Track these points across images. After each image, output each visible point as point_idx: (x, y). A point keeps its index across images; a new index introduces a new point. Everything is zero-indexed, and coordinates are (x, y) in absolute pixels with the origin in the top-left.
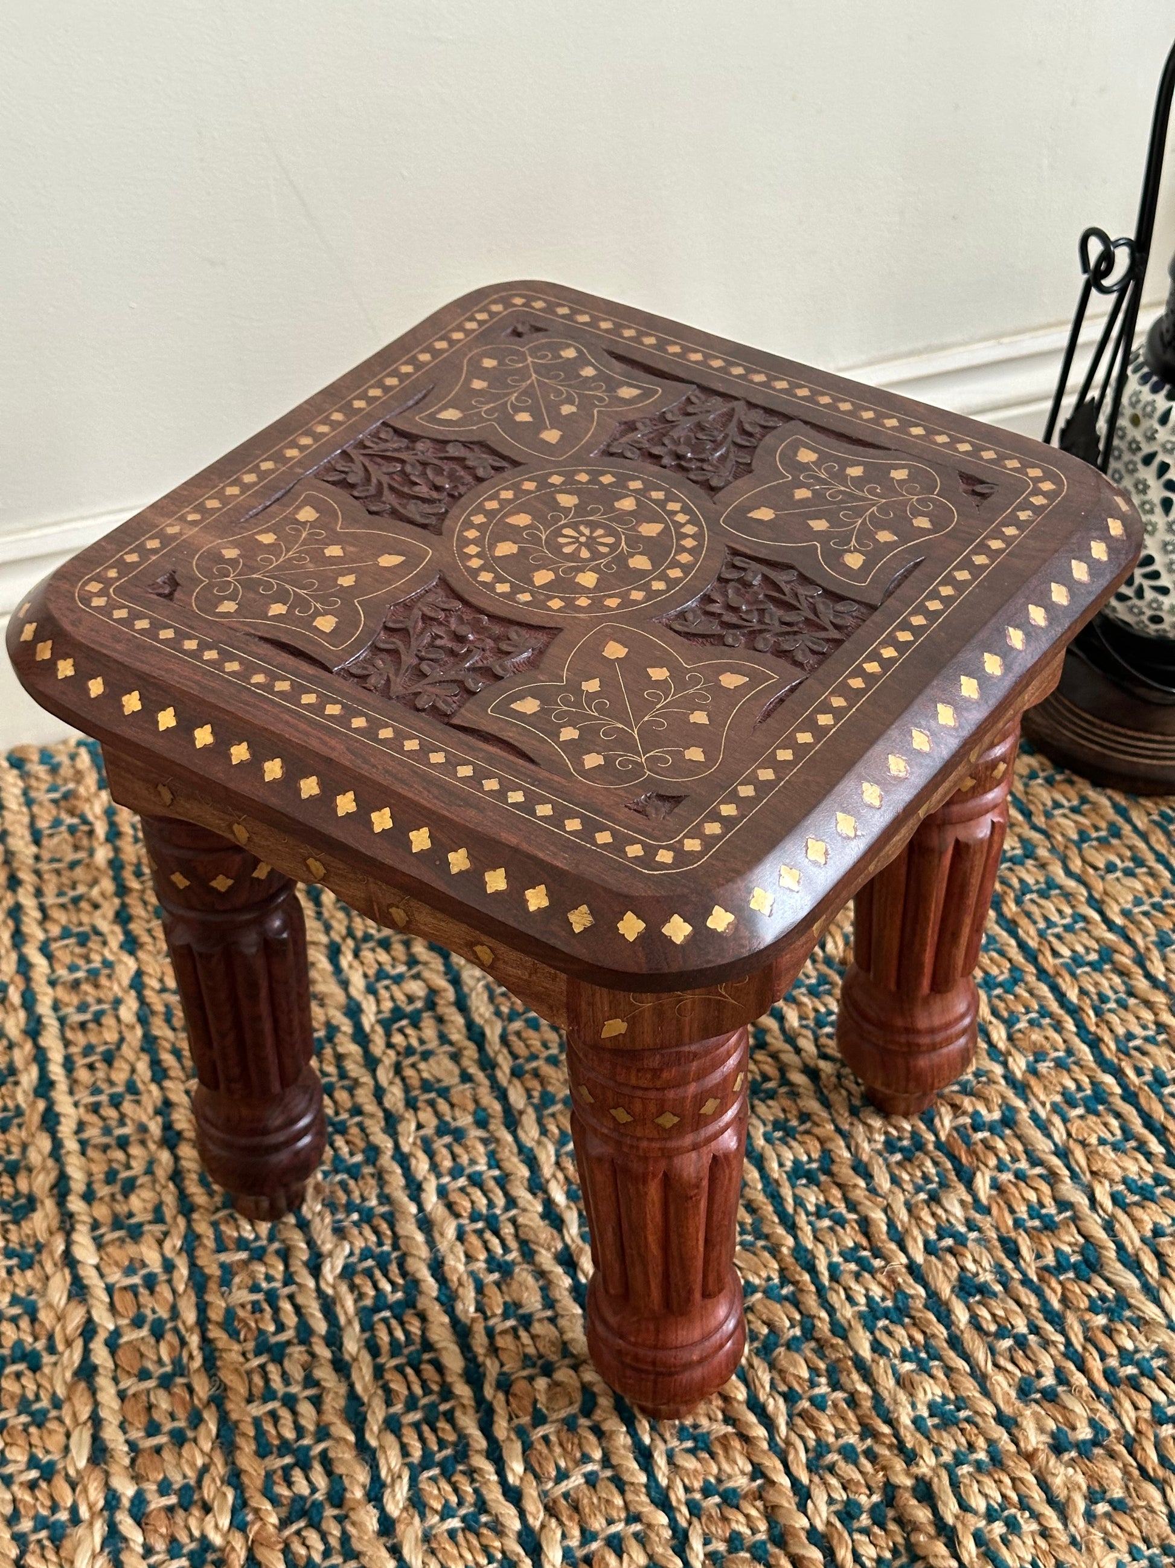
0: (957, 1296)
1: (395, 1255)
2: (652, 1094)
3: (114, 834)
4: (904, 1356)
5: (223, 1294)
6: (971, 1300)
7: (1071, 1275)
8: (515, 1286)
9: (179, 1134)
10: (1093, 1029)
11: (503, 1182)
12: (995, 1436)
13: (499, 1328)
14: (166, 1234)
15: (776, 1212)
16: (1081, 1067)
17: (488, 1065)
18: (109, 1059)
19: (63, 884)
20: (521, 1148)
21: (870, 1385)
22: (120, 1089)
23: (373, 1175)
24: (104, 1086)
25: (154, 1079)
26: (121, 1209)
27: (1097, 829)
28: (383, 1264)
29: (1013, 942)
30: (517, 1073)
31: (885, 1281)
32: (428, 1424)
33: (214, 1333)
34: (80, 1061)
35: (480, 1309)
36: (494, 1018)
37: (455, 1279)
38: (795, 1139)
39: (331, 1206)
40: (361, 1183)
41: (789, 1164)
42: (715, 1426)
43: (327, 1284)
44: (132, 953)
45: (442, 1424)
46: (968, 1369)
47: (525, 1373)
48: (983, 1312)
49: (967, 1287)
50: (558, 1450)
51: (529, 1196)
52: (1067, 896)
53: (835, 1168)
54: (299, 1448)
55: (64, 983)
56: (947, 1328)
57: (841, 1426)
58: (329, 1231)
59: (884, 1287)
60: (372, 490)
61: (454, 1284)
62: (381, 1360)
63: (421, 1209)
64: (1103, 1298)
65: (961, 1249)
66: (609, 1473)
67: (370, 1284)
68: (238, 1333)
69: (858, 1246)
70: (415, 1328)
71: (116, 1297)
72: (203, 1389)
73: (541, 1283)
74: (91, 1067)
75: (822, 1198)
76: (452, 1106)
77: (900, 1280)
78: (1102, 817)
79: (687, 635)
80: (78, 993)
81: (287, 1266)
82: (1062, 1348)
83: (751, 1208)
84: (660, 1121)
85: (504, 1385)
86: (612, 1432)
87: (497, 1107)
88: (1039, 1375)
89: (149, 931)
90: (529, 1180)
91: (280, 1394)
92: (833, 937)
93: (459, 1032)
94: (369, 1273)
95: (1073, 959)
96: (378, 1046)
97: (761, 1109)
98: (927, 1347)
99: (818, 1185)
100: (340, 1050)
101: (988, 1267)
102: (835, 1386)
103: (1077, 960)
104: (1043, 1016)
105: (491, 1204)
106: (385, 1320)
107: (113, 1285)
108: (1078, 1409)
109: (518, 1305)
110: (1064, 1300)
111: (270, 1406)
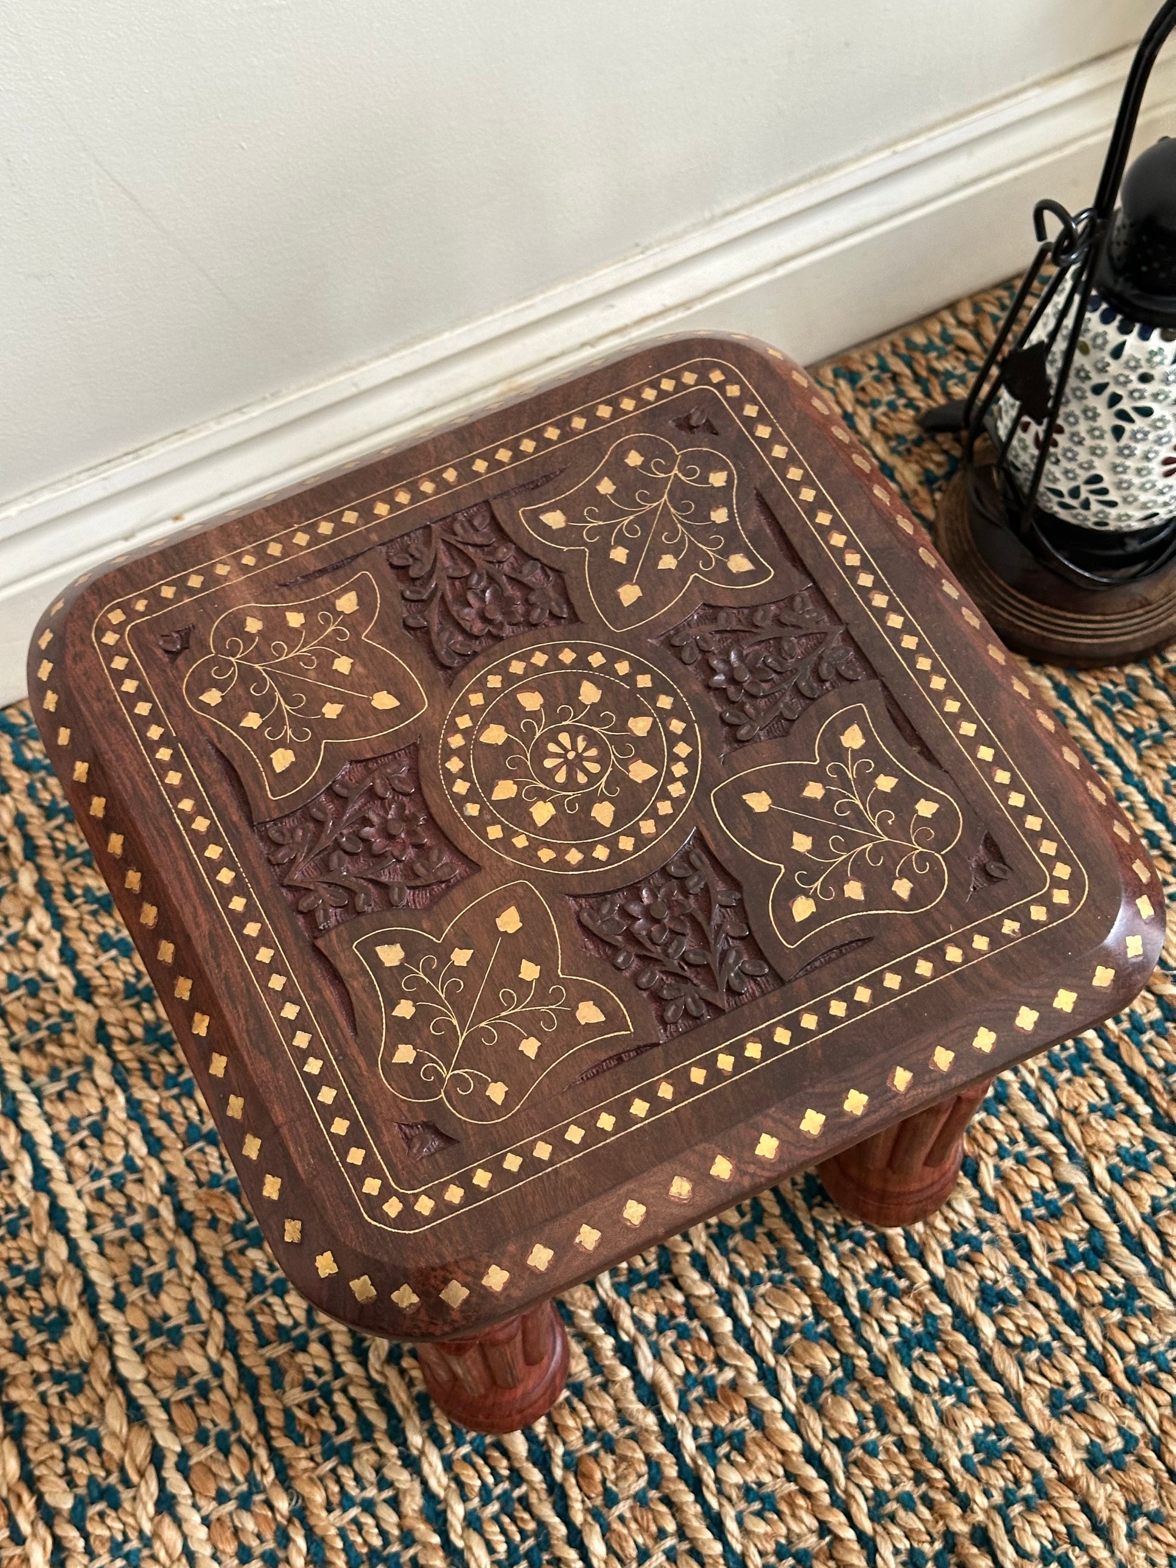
0: (981, 1309)
4: (944, 1390)
5: (277, 1396)
6: (995, 1311)
7: (1081, 1266)
9: (192, 1215)
12: (1037, 1464)
14: (206, 1334)
15: (797, 1239)
18: (98, 1131)
21: (916, 1426)
22: (118, 1169)
24: (102, 1167)
25: (150, 1153)
26: (155, 1311)
32: (507, 1515)
33: (279, 1441)
34: (70, 1140)
42: (778, 1484)
43: (376, 1371)
44: (88, 999)
45: (520, 1513)
46: (1002, 1391)
47: (589, 1449)
48: (1007, 1324)
49: (989, 1297)
50: (634, 1526)
54: (388, 1554)
55: (27, 1047)
56: (977, 1348)
57: (895, 1471)
59: (912, 1310)
62: (448, 1451)
64: (1115, 1290)
65: (977, 1255)
66: (685, 1546)
67: (417, 1366)
68: (302, 1438)
69: (881, 1268)
71: (174, 1414)
72: (282, 1504)
73: (586, 1347)
74: (82, 1145)
75: (839, 1218)
77: (926, 1300)
80: (45, 1057)
81: (331, 1355)
82: (1084, 1351)
83: (773, 1237)
85: (572, 1464)
88: (1067, 1385)
89: (100, 970)
91: (358, 1501)
98: (961, 1373)
99: (832, 1202)
101: (1005, 1271)
102: (884, 1430)
107: (168, 1400)
108: (1107, 1417)
109: (568, 1374)
110: (1079, 1297)
111: (351, 1513)
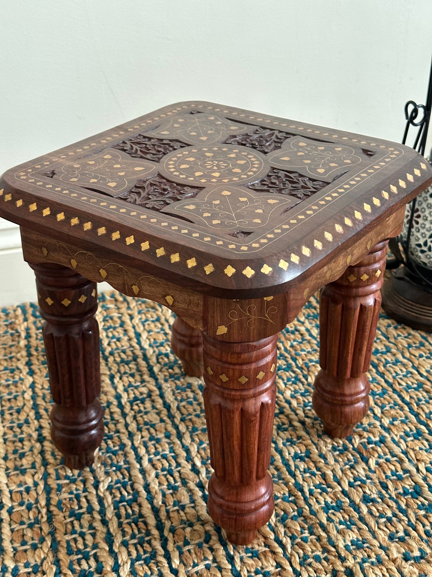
0: (362, 502)
1: (129, 483)
2: (237, 367)
3: (28, 336)
4: (340, 523)
5: (57, 495)
6: (368, 504)
7: (410, 496)
8: (178, 494)
9: (45, 438)
10: (416, 410)
11: (175, 458)
12: (380, 553)
13: (171, 510)
14: (36, 473)
15: (287, 470)
16: (412, 423)
17: (171, 417)
18: (18, 412)
19: (6, 353)
20: (183, 446)
21: (326, 533)
22: (22, 422)
23: (122, 454)
24: (16, 421)
25: (35, 419)
26: (18, 463)
27: (415, 343)
28: (124, 486)
29: (383, 380)
30: (183, 420)
31: (332, 496)
32: (139, 544)
33: (52, 508)
34: (7, 412)
35: (164, 502)
36: (174, 401)
37: (154, 491)
38: (295, 445)
39: (104, 464)
40: (117, 457)
41: (293, 454)
42: (260, 548)
43: (101, 492)
44: (31, 375)
45: (145, 545)
46: (367, 529)
47: (182, 526)
48: (374, 509)
49: (366, 499)
50: (194, 556)
51: (186, 463)
52: (404, 365)
53: (311, 456)
54: (84, 552)
55: (3, 386)
56: (358, 513)
57: (314, 548)
58: (103, 473)
59: (332, 498)
60: (134, 151)
61: (153, 494)
62: (122, 520)
63: (141, 465)
64: (423, 504)
65: (364, 485)
66: (215, 565)
67: (118, 492)
68: (63, 509)
69: (321, 484)
70: (136, 509)
71: (13, 495)
72: (46, 529)
73: (189, 494)
74: (11, 414)
75: (306, 466)
76: (156, 431)
77: (339, 496)
78: (417, 340)
79: (255, 190)
80: (9, 389)
81: (85, 485)
82: (407, 522)
83: (277, 469)
84: (240, 380)
85: (173, 530)
86: (217, 549)
87: (174, 431)
88: (397, 532)
89: (39, 369)
90: (186, 457)
91: (78, 532)
92: (311, 376)
93: (160, 405)
94: (118, 489)
95: (407, 386)
96: (127, 409)
97: (281, 434)
98: (350, 521)
99: (304, 461)
100: (112, 410)
101: (375, 492)
102: (311, 533)
103: (408, 387)
104: (395, 405)
105: (170, 465)
106: (124, 506)
107: (12, 490)
108: (414, 544)
109: (179, 502)
110: (407, 505)
111: (74, 536)
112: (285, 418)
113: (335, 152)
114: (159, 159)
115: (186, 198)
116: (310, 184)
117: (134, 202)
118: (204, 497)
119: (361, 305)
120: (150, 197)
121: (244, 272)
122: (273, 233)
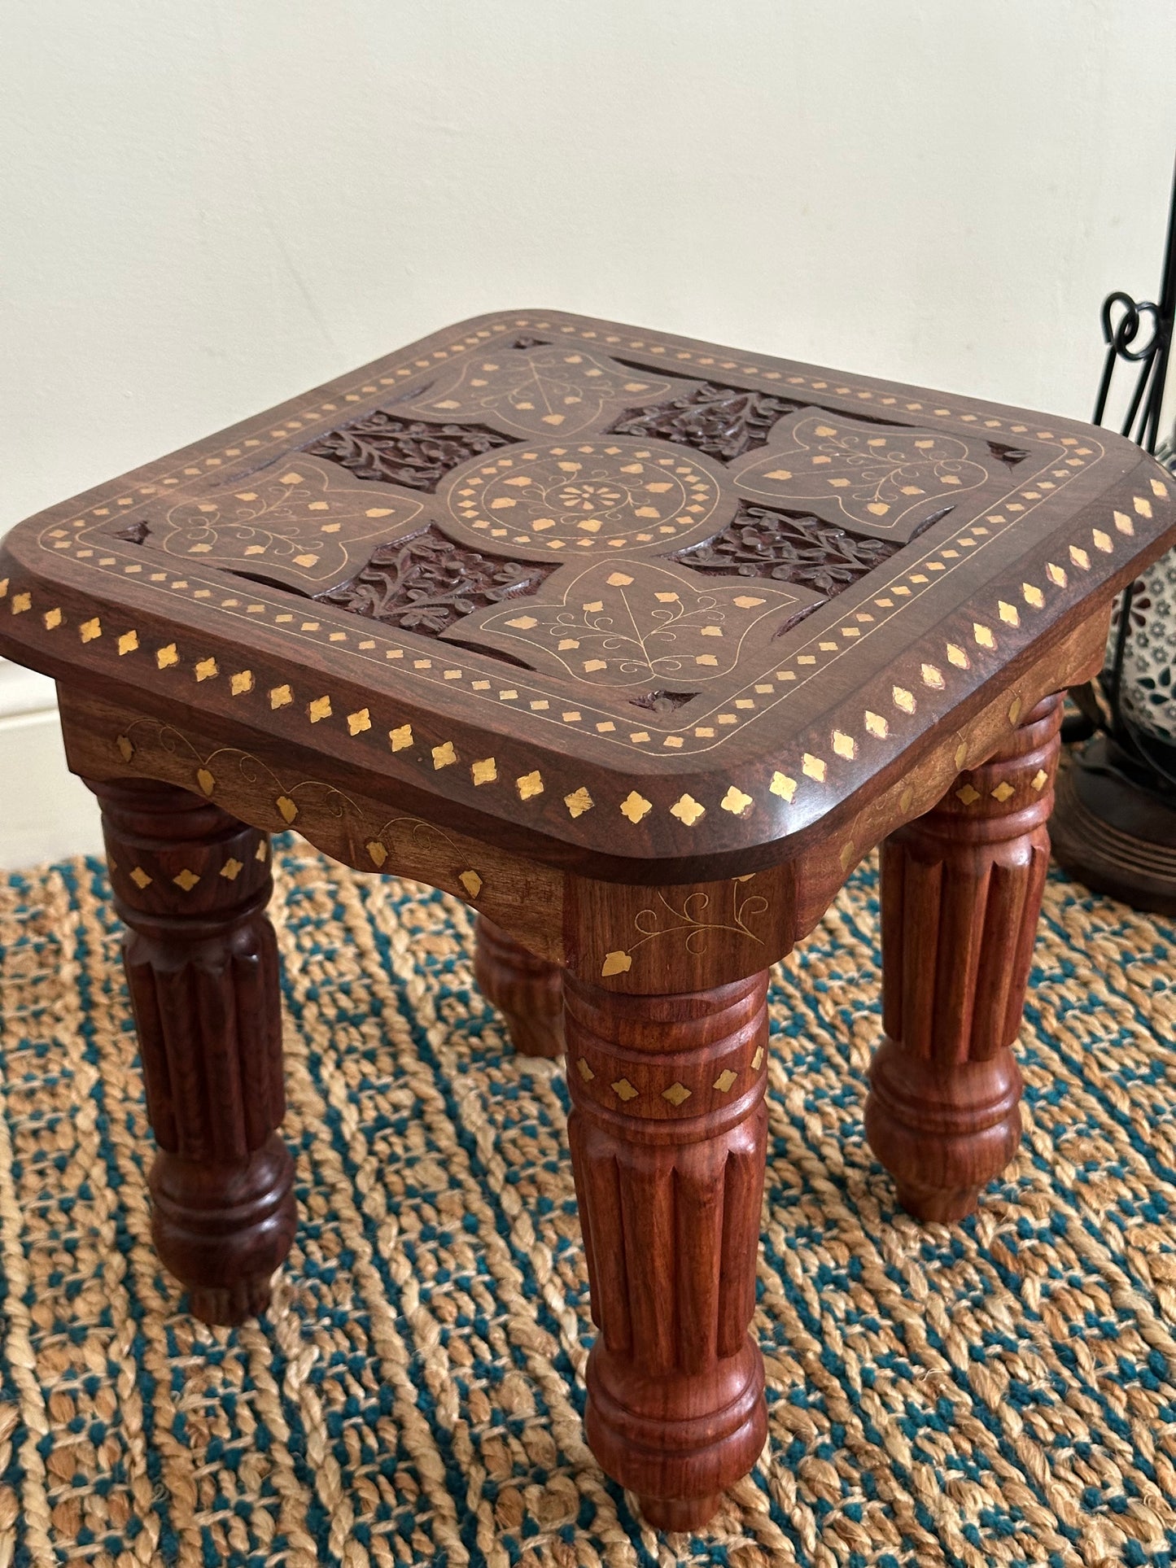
0: (1008, 1404)
1: (369, 1361)
2: (660, 1060)
3: (83, 952)
4: (950, 1464)
5: (173, 1399)
6: (1024, 1409)
7: (1137, 1384)
8: (504, 1391)
9: (134, 1239)
10: (1148, 1139)
11: (494, 1287)
12: (1059, 1546)
13: (485, 1436)
14: (113, 1338)
15: (801, 1317)
16: (1138, 1177)
17: (479, 1172)
18: (61, 1165)
19: (24, 999)
20: (514, 1254)
21: (911, 1494)
22: (71, 1194)
23: (348, 1281)
24: (54, 1192)
25: (109, 1185)
26: (64, 1312)
27: (1141, 951)
28: (356, 1371)
29: (1056, 1056)
30: (511, 1180)
31: (925, 1388)
32: (402, 1535)
33: (160, 1438)
34: (29, 1168)
35: (465, 1415)
36: (487, 1126)
37: (437, 1384)
38: (820, 1245)
39: (299, 1309)
40: (334, 1287)
41: (814, 1271)
42: (732, 1539)
43: (292, 1388)
44: (94, 1063)
45: (418, 1536)
46: (1023, 1479)
47: (515, 1481)
48: (1039, 1421)
49: (1018, 1395)
50: (551, 1564)
51: (523, 1301)
52: (1113, 1013)
53: (866, 1274)
54: (251, 1560)
55: (18, 1093)
56: (998, 1435)
57: (879, 1537)
58: (296, 1334)
59: (925, 1394)
60: (362, 460)
61: (436, 1391)
62: (351, 1468)
63: (400, 1312)
64: (1174, 1406)
65: (1010, 1355)
67: (340, 1389)
68: (188, 1439)
69: (893, 1353)
70: (390, 1435)
71: (52, 1403)
72: (144, 1496)
73: (534, 1389)
74: (41, 1173)
75: (852, 1305)
76: (439, 1211)
77: (943, 1387)
78: (1146, 940)
79: (698, 568)
80: (32, 1102)
81: (247, 1371)
82: (1130, 1458)
83: (773, 1313)
84: (668, 1094)
85: (491, 1494)
86: (614, 1544)
87: (488, 1213)
88: (1105, 1486)
89: (115, 1044)
90: (523, 1285)
91: (233, 1503)
92: (858, 1049)
93: (449, 1138)
94: (340, 1379)
95: (1123, 1073)
96: (359, 1153)
97: (783, 1215)
98: (975, 1457)
99: (847, 1291)
100: (317, 1157)
101: (1042, 1375)
102: (871, 1495)
103: (1127, 1074)
104: (1092, 1127)
105: (479, 1309)
106: (355, 1427)
107: (50, 1390)
108: (1152, 1520)
109: (507, 1412)
110: (1130, 1409)
111: (220, 1515)
112: (791, 1167)
113: (914, 453)
114: (434, 482)
115: (512, 596)
116: (849, 549)
117: (369, 612)
118: (575, 1398)
119: (995, 867)
120: (411, 594)
121: (676, 810)
122: (751, 694)
